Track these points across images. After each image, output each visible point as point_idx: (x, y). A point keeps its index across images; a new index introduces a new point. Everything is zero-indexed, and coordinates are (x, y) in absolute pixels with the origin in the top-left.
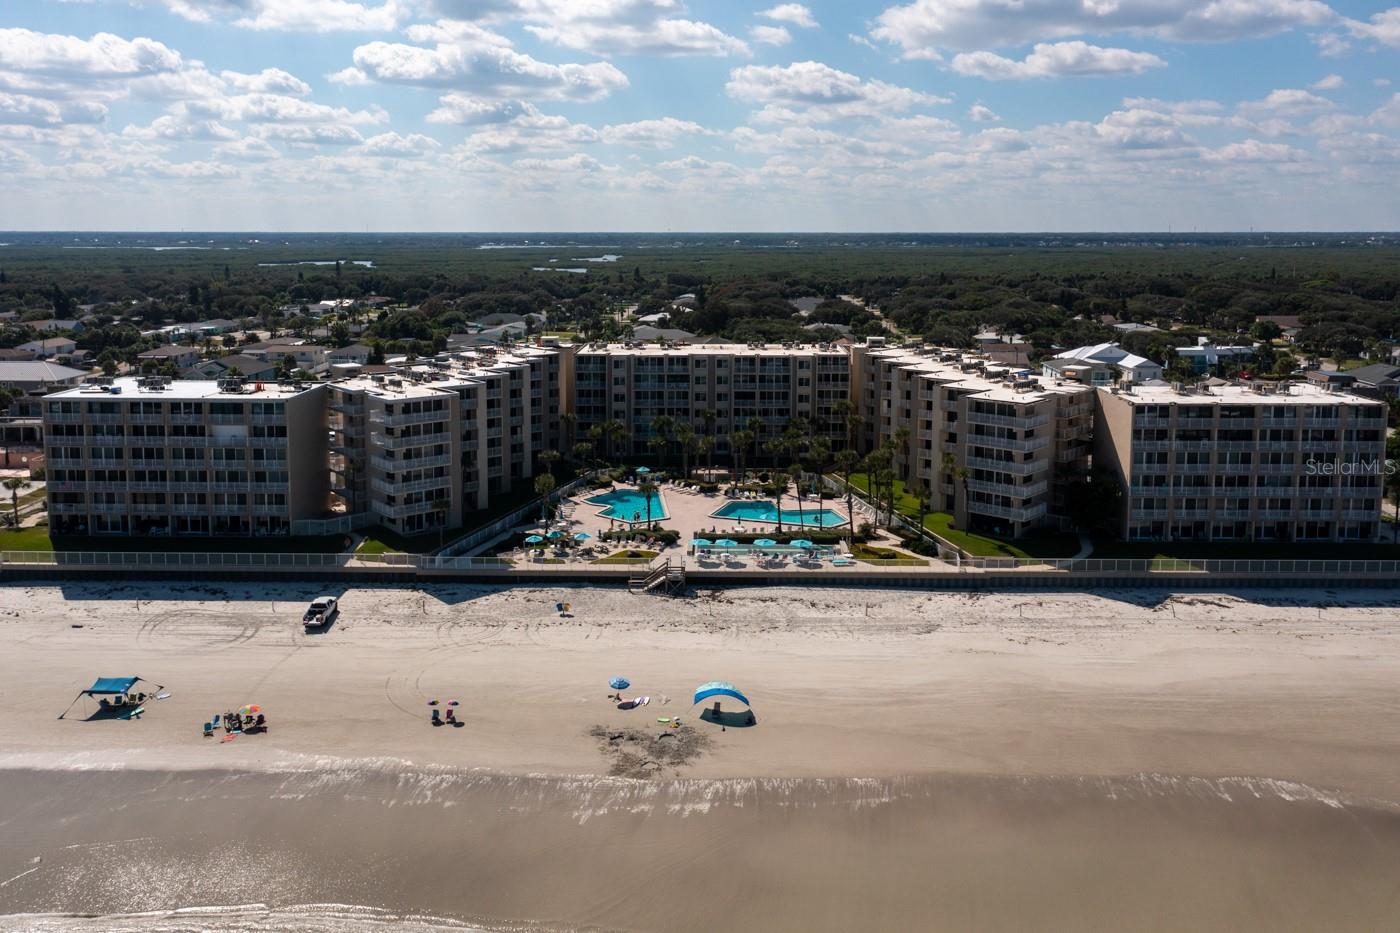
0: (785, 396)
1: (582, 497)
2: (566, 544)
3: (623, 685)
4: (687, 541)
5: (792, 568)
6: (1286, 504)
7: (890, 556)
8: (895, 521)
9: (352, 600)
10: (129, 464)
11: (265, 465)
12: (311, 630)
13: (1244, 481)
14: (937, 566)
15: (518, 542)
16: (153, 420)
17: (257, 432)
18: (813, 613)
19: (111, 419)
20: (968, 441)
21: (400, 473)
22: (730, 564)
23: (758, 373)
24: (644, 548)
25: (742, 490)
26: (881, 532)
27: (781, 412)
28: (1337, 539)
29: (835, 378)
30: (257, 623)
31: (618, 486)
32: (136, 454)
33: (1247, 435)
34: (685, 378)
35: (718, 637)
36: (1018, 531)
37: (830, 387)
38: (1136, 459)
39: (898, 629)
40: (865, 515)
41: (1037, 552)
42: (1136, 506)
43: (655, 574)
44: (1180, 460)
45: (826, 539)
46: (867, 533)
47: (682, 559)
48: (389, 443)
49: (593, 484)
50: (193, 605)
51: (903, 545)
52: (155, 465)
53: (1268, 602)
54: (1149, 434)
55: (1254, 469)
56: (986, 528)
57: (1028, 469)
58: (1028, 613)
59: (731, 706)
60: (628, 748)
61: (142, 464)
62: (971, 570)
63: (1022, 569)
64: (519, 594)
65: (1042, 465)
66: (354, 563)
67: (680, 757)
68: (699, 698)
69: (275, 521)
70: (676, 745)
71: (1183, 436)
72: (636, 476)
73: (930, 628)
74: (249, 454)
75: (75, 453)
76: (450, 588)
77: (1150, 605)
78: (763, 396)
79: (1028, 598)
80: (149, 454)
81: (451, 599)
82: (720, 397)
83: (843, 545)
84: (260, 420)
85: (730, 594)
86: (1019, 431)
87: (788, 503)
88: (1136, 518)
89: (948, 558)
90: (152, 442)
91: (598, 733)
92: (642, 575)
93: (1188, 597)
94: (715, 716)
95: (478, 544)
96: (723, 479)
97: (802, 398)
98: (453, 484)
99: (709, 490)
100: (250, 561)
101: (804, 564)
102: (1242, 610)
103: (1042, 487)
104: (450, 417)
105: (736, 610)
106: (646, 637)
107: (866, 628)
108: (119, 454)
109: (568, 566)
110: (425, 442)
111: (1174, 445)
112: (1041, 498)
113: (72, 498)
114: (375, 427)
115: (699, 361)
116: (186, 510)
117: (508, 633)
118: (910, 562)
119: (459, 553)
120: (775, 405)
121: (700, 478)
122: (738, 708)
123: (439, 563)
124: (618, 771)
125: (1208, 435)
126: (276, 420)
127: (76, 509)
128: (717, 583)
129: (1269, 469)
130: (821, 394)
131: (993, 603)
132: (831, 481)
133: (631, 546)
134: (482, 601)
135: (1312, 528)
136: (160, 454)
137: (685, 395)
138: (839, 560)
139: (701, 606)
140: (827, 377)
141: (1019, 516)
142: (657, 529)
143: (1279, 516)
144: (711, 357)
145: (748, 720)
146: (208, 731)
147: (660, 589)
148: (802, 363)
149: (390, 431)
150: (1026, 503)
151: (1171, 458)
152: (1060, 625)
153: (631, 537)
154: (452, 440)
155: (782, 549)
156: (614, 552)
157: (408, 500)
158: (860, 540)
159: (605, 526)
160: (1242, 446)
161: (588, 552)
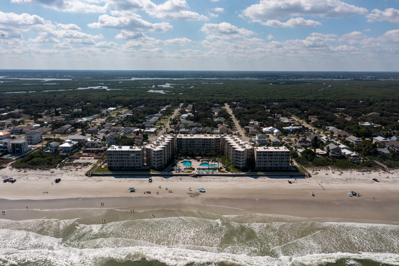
0: (210, 145)
1: (180, 162)
2: (180, 170)
3: (190, 188)
4: (196, 170)
5: (210, 173)
6: (277, 165)
7: (223, 172)
8: (225, 166)
9: (153, 178)
10: (119, 159)
11: (138, 159)
12: (150, 182)
13: (272, 161)
14: (230, 173)
15: (173, 170)
16: (122, 153)
17: (136, 155)
18: (213, 180)
19: (117, 153)
20: (235, 156)
21: (156, 161)
22: (202, 173)
23: (206, 141)
24: (190, 171)
25: (203, 161)
26: (223, 168)
27: (209, 147)
28: (284, 169)
29: (218, 142)
30: (143, 181)
31: (185, 160)
32: (120, 158)
33: (272, 155)
34: (194, 142)
35: (201, 183)
36: (241, 168)
37: (217, 143)
38: (257, 158)
39: (223, 181)
40: (221, 165)
41: (243, 171)
42: (257, 165)
43: (192, 174)
44: (263, 159)
45: (215, 169)
46: (221, 168)
47: (195, 172)
48: (155, 156)
49: (181, 160)
50: (133, 179)
51: (226, 170)
52: (122, 159)
53: (271, 178)
54: (259, 155)
55: (273, 160)
56: (237, 168)
57: (243, 160)
58: (240, 179)
59: (203, 190)
60: (192, 195)
61: (121, 159)
62: (234, 174)
63: (241, 174)
64: (175, 177)
65: (245, 159)
66: (152, 173)
67: (197, 195)
68: (199, 189)
69: (139, 167)
70: (197, 194)
71: (263, 155)
72: (187, 158)
73: (227, 181)
74: (135, 158)
75: (111, 158)
76: (165, 176)
77: (256, 178)
78: (207, 145)
79: (241, 177)
80: (121, 158)
81: (166, 178)
82: (200, 145)
83: (217, 170)
84: (137, 153)
85: (202, 177)
86: (241, 155)
87: (210, 163)
88: (257, 166)
89: (231, 172)
90: (122, 156)
91: (188, 193)
92: (191, 175)
93: (261, 177)
94: (201, 191)
95: (167, 170)
96: (201, 159)
97: (213, 145)
98: (163, 162)
99: (198, 161)
100: (136, 173)
101: (212, 173)
102: (267, 179)
103: (245, 162)
104: (163, 152)
105: (203, 179)
106: (192, 183)
107: (219, 181)
108: (117, 158)
109: (180, 173)
110: (159, 156)
111: (262, 156)
112: (245, 163)
113: (110, 164)
114: (152, 154)
115: (196, 139)
116: (127, 165)
117: (174, 182)
118: (226, 172)
119: (165, 172)
120: (208, 146)
121: (197, 158)
122: (204, 191)
123: (163, 173)
124: (191, 197)
125: (267, 155)
126: (139, 153)
127: (112, 165)
128: (200, 176)
129: (275, 160)
130: (216, 144)
131: (236, 178)
132: (217, 159)
133: (188, 170)
134: (170, 178)
135: (281, 167)
136: (123, 158)
137: (194, 145)
138: (217, 172)
139: (198, 179)
140: (217, 142)
141: (241, 166)
142: (192, 168)
143: (276, 166)
144: (198, 138)
145: (205, 192)
146: (145, 193)
147: (193, 176)
148: (213, 139)
149: (155, 155)
150: (243, 164)
151: (262, 158)
152: (243, 181)
153: (188, 169)
154: (163, 155)
155: (209, 171)
156: (186, 171)
157: (157, 164)
158: (220, 169)
159: (184, 167)
160: (271, 157)
161: (183, 171)
